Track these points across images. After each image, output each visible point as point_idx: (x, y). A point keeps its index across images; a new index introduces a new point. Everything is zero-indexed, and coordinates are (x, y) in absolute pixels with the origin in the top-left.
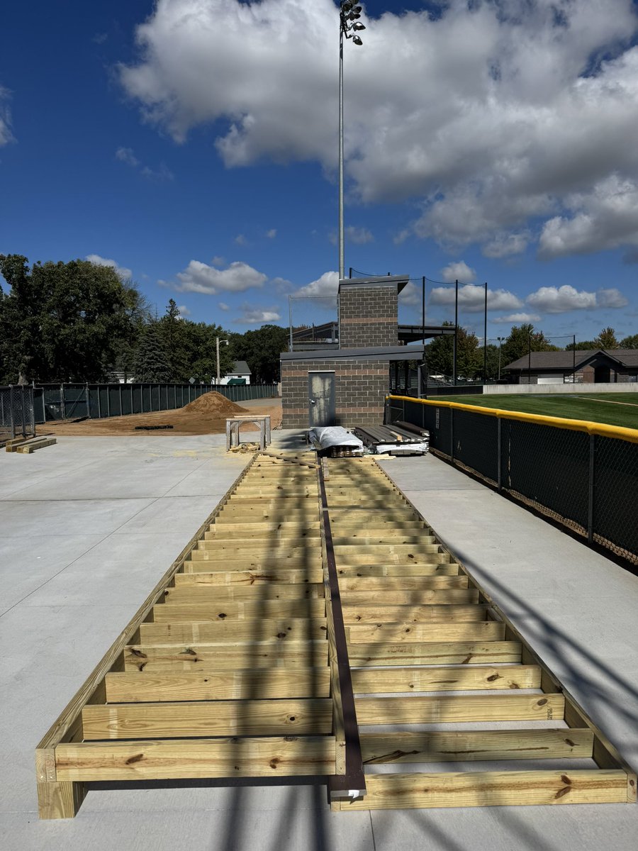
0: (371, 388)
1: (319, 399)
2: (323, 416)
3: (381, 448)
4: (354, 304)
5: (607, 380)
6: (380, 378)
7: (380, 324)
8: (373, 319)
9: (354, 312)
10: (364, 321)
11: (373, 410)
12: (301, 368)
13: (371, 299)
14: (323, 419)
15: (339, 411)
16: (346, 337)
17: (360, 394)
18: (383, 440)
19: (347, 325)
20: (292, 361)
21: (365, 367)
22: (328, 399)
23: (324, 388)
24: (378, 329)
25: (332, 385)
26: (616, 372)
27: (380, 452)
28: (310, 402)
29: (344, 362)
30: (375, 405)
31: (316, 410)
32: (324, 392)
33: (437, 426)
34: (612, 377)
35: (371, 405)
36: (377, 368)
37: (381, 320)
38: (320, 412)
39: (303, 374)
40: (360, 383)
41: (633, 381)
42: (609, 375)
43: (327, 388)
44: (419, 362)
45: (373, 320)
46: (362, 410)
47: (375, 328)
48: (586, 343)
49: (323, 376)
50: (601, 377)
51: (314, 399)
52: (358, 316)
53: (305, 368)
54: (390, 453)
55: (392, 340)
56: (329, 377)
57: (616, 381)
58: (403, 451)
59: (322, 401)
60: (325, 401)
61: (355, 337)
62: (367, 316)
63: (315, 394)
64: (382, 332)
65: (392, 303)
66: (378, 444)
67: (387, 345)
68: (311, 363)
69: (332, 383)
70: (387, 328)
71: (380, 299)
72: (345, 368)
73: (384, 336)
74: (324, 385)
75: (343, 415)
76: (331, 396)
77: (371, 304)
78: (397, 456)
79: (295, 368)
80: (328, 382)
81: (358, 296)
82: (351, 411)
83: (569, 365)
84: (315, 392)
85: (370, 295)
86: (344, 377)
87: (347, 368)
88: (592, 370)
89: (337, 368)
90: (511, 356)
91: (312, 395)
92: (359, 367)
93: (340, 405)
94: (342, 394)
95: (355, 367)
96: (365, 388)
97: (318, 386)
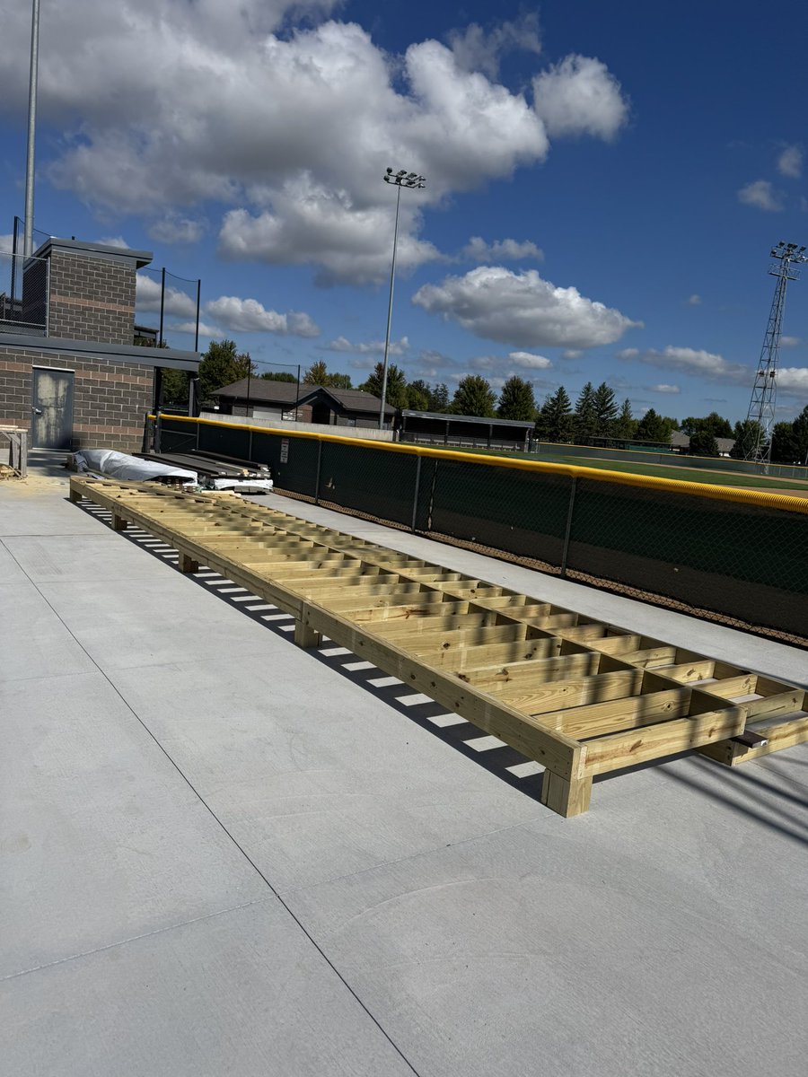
0: (126, 401)
1: (48, 408)
2: (52, 433)
3: (220, 483)
4: (72, 276)
5: (325, 421)
6: (139, 388)
7: (108, 311)
8: (100, 303)
9: (71, 289)
10: (87, 303)
11: (129, 431)
12: (20, 359)
13: (97, 275)
14: (53, 438)
15: (78, 428)
16: (56, 322)
17: (110, 407)
18: (223, 473)
19: (60, 304)
20: (7, 347)
21: (120, 371)
22: (62, 409)
23: (57, 393)
24: (107, 318)
25: (69, 390)
26: (336, 414)
27: (220, 488)
28: (33, 411)
29: (89, 360)
30: (132, 425)
31: (42, 424)
32: (56, 398)
33: (284, 459)
34: (332, 419)
35: (126, 424)
36: (137, 375)
37: (111, 307)
38: (48, 427)
39: (22, 368)
40: (110, 392)
41: (351, 426)
42: (329, 416)
43: (61, 393)
44: (191, 374)
45: (99, 305)
46: (113, 430)
47: (102, 317)
48: (284, 374)
49: (56, 375)
50: (319, 417)
51: (41, 407)
52: (78, 296)
53: (28, 361)
54: (232, 488)
55: (125, 337)
56: (64, 379)
57: (335, 424)
58: (249, 488)
59: (52, 412)
60: (57, 411)
61: (71, 324)
62: (90, 298)
63: (42, 400)
64: (111, 324)
65: (127, 286)
66: (217, 478)
67: (119, 342)
68: (39, 354)
69: (68, 387)
70: (119, 319)
71: (110, 277)
72: (88, 367)
73: (113, 330)
74: (57, 389)
75: (84, 435)
76: (67, 407)
77: (96, 281)
78: (243, 493)
79: (12, 358)
80: (62, 385)
81: (79, 266)
82: (97, 429)
83: (291, 399)
84: (42, 398)
85: (95, 269)
86: (87, 381)
87: (94, 368)
88: (311, 408)
89: (78, 367)
90: (209, 378)
91: (36, 400)
92: (110, 370)
93: (79, 421)
94: (84, 405)
95: (104, 369)
96: (118, 401)
97: (47, 389)
